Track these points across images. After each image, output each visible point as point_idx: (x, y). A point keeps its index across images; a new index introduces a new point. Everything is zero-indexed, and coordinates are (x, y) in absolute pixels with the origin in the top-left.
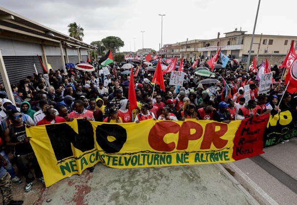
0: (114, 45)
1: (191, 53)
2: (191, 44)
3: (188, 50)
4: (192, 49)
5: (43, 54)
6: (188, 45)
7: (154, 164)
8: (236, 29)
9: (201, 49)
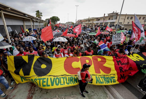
0: (55, 20)
1: (91, 24)
2: (91, 20)
3: (89, 22)
4: (91, 22)
5: (24, 24)
6: (89, 20)
7: (71, 83)
8: (114, 12)
9: (95, 22)
